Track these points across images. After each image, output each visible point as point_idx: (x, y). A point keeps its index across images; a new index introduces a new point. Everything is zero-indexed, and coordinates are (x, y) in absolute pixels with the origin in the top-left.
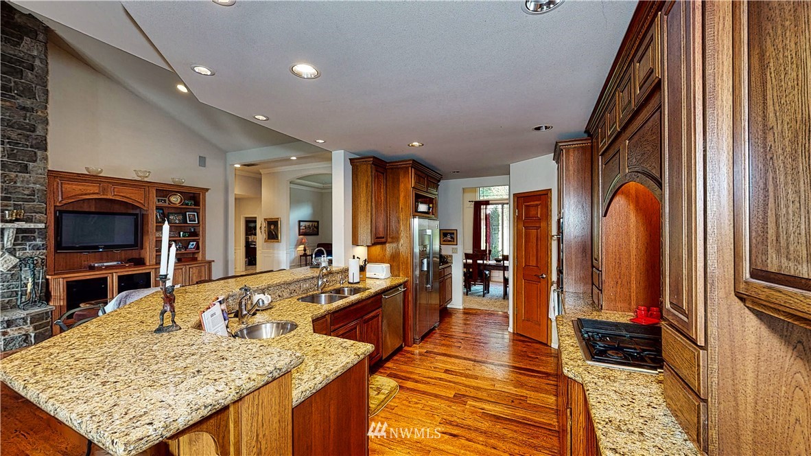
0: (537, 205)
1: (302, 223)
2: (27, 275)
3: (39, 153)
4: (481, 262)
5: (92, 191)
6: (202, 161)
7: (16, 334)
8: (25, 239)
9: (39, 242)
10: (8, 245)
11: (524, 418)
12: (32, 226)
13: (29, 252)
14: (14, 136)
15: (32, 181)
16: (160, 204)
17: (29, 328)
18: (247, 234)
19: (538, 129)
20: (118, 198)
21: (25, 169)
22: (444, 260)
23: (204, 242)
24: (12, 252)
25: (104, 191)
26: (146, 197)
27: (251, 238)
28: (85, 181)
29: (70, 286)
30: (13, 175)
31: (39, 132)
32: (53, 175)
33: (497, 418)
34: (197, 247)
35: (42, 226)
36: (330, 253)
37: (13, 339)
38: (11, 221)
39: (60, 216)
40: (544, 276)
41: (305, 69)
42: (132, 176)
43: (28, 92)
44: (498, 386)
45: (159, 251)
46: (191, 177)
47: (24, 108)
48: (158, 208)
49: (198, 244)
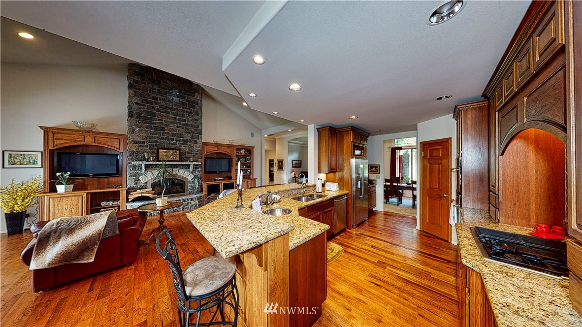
0: (439, 149)
1: (293, 162)
2: (196, 181)
3: (200, 136)
4: (396, 184)
5: (214, 150)
6: (252, 135)
7: (194, 204)
8: (196, 168)
9: (200, 169)
10: (191, 170)
11: (428, 286)
12: (198, 163)
13: (197, 173)
14: (193, 130)
15: (197, 147)
16: (237, 154)
17: (197, 202)
18: (270, 167)
19: (440, 98)
20: (223, 152)
21: (196, 142)
22: (371, 182)
23: (253, 170)
24: (192, 173)
25: (219, 149)
26: (233, 152)
27: (271, 169)
28: (213, 146)
29: (209, 186)
30: (193, 144)
31: (200, 128)
32: (204, 144)
33: (408, 282)
34: (250, 172)
35: (200, 163)
36: (307, 177)
37: (193, 205)
38: (192, 162)
39: (206, 158)
40: (446, 196)
41: (295, 87)
42: (227, 143)
43: (197, 113)
44: (408, 262)
45: (237, 174)
46: (248, 143)
47: (196, 120)
48: (236, 156)
49: (250, 171)
